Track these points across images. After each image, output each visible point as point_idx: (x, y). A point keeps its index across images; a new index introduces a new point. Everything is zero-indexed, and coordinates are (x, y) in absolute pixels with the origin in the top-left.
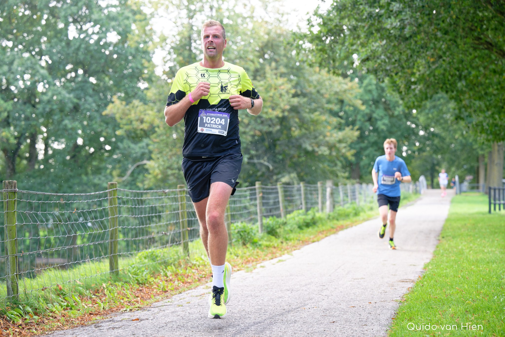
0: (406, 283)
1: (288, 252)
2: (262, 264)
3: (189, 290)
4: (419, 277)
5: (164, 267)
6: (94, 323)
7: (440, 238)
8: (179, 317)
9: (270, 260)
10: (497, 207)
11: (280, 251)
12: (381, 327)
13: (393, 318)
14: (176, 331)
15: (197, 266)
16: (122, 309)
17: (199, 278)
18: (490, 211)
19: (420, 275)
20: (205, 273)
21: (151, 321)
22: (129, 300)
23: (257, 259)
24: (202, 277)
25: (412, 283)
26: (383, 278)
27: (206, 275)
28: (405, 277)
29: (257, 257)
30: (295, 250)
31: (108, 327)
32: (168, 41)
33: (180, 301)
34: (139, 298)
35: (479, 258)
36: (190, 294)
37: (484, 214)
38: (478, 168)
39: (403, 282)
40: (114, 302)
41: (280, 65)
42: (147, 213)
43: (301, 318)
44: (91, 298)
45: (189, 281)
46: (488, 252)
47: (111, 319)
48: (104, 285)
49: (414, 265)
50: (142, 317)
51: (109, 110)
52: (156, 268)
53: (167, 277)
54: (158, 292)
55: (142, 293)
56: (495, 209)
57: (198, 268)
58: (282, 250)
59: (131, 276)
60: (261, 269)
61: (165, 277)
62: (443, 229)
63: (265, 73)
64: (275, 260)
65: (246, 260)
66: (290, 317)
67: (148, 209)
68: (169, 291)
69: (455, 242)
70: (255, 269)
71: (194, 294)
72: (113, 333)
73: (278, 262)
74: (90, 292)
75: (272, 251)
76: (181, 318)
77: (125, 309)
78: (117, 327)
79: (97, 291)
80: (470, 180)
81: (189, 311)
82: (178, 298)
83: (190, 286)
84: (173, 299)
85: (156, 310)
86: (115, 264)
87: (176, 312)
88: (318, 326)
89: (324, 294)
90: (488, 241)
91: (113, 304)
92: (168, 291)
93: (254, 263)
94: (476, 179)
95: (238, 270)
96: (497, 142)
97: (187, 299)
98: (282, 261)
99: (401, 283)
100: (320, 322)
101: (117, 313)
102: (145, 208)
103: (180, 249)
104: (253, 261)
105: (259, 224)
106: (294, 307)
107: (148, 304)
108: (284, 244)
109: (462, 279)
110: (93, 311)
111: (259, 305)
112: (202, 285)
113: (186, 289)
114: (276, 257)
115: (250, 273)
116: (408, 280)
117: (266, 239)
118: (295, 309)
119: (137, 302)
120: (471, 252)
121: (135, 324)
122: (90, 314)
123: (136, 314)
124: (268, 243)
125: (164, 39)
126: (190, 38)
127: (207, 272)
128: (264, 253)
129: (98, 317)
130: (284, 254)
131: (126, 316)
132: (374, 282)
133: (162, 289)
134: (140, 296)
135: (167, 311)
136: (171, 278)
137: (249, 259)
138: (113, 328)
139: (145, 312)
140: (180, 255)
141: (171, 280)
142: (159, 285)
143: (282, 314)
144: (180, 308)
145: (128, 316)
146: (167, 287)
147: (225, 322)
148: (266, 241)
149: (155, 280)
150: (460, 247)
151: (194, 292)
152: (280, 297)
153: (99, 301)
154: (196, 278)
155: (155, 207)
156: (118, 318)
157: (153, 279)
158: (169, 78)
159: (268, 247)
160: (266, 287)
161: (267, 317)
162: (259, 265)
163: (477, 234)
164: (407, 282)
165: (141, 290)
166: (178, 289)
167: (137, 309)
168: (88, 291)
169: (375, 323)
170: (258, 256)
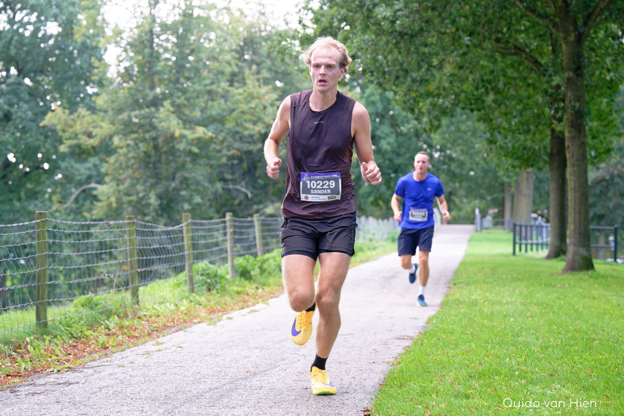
0: (403, 341)
1: (263, 301)
2: (229, 315)
3: (135, 346)
4: (420, 333)
5: (106, 318)
6: (10, 387)
7: (451, 285)
8: (117, 381)
9: (240, 309)
10: (523, 247)
11: (255, 298)
12: (365, 395)
13: (380, 385)
14: (111, 398)
15: (148, 316)
16: (48, 370)
17: (150, 331)
18: (514, 253)
19: (421, 331)
20: (158, 326)
21: (81, 385)
22: (59, 358)
23: (224, 308)
24: (153, 331)
25: (410, 341)
26: (375, 334)
27: (159, 327)
28: (403, 333)
29: (224, 306)
30: (272, 298)
31: (27, 393)
32: (124, 35)
33: (121, 360)
34: (71, 356)
35: (495, 310)
36: (135, 352)
37: (506, 256)
38: (503, 200)
39: (400, 339)
40: (39, 361)
41: (263, 68)
42: (95, 249)
43: (269, 383)
44: (10, 355)
45: (137, 335)
46: (507, 303)
47: (32, 382)
48: (28, 339)
49: (416, 319)
50: (72, 381)
51: (48, 120)
52: (96, 318)
53: (110, 330)
54: (96, 349)
55: (76, 350)
56: (520, 250)
57: (149, 319)
58: (257, 297)
59: (62, 328)
60: (228, 321)
61: (107, 330)
62: (456, 273)
63: (244, 79)
64: (246, 310)
65: (211, 310)
66: (255, 381)
67: (96, 245)
68: (110, 348)
69: (468, 290)
70: (219, 321)
71: (139, 352)
72: (32, 400)
73: (249, 313)
74: (9, 348)
75: (244, 298)
76: (120, 382)
77: (51, 370)
78: (39, 392)
79: (19, 347)
80: (494, 213)
81: (131, 373)
82: (120, 357)
83: (136, 342)
84: (113, 358)
85: (90, 371)
86: (43, 313)
87: (114, 374)
88: (288, 393)
89: (301, 354)
90: (508, 290)
91: (37, 363)
92: (108, 348)
93: (220, 314)
94: (501, 214)
95: (199, 322)
96: (525, 168)
97: (130, 359)
98: (255, 311)
99: (397, 341)
100: (292, 388)
101: (42, 375)
102: (92, 243)
103: (128, 295)
104: (219, 311)
105: (228, 265)
106: (261, 370)
107: (81, 364)
108: (260, 290)
109: (471, 337)
110: (11, 372)
111: (219, 367)
112: (152, 341)
113: (131, 345)
114: (248, 307)
115: (213, 326)
116: (405, 337)
117: (237, 283)
118: (262, 372)
119: (68, 361)
120: (486, 303)
121: (62, 389)
122: (8, 375)
123: (64, 376)
124: (240, 289)
125: (118, 33)
126: (151, 32)
127: (160, 324)
128: (234, 301)
129: (17, 380)
130: (258, 303)
131: (52, 379)
132: (364, 339)
133: (102, 345)
134: (73, 353)
135: (103, 373)
136: (114, 331)
137: (215, 308)
138: (33, 394)
139: (76, 374)
140: (127, 303)
141: (114, 334)
142: (98, 340)
143: (246, 378)
144: (120, 368)
145: (54, 378)
146: (108, 343)
147: (174, 387)
148: (237, 286)
149: (93, 334)
150: (474, 297)
151: (141, 349)
152: (246, 357)
153: (19, 359)
154: (146, 331)
155: (105, 242)
156: (41, 381)
157: (91, 332)
158: (124, 82)
159: (238, 293)
160: (231, 344)
161: (227, 381)
162: (225, 317)
163: (495, 281)
164: (404, 339)
165: (75, 346)
166: (122, 345)
167: (66, 370)
168: (6, 347)
169: (358, 390)
170: (226, 304)
